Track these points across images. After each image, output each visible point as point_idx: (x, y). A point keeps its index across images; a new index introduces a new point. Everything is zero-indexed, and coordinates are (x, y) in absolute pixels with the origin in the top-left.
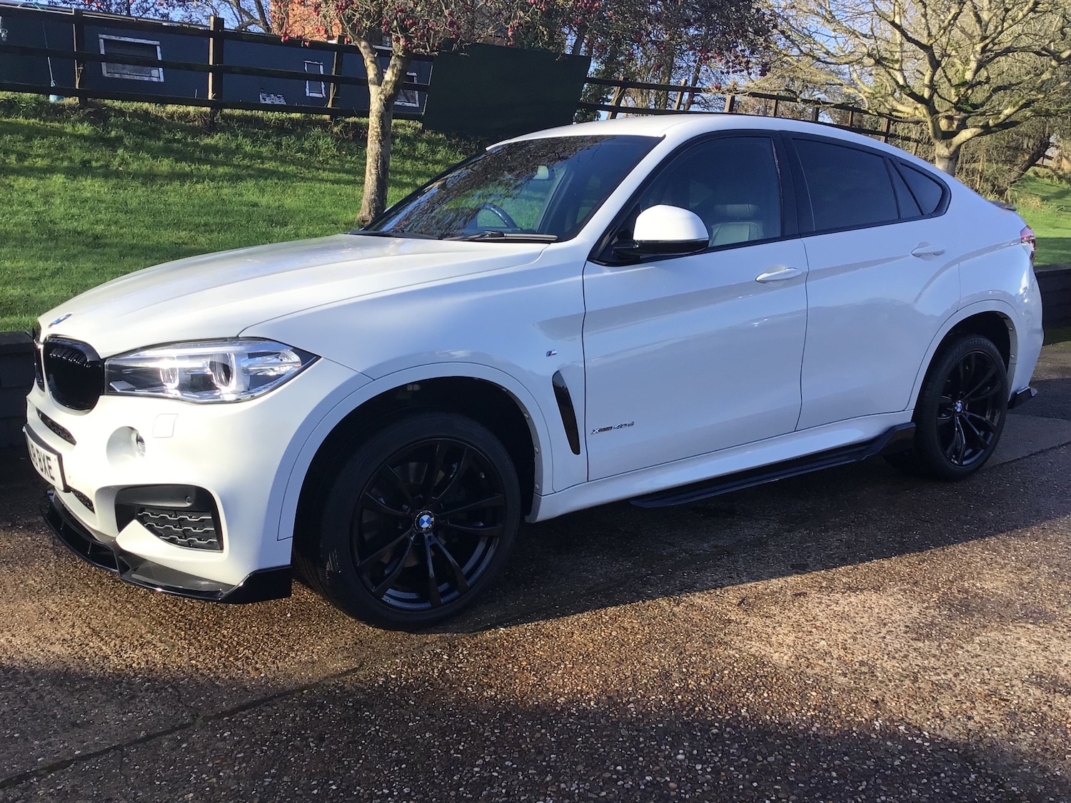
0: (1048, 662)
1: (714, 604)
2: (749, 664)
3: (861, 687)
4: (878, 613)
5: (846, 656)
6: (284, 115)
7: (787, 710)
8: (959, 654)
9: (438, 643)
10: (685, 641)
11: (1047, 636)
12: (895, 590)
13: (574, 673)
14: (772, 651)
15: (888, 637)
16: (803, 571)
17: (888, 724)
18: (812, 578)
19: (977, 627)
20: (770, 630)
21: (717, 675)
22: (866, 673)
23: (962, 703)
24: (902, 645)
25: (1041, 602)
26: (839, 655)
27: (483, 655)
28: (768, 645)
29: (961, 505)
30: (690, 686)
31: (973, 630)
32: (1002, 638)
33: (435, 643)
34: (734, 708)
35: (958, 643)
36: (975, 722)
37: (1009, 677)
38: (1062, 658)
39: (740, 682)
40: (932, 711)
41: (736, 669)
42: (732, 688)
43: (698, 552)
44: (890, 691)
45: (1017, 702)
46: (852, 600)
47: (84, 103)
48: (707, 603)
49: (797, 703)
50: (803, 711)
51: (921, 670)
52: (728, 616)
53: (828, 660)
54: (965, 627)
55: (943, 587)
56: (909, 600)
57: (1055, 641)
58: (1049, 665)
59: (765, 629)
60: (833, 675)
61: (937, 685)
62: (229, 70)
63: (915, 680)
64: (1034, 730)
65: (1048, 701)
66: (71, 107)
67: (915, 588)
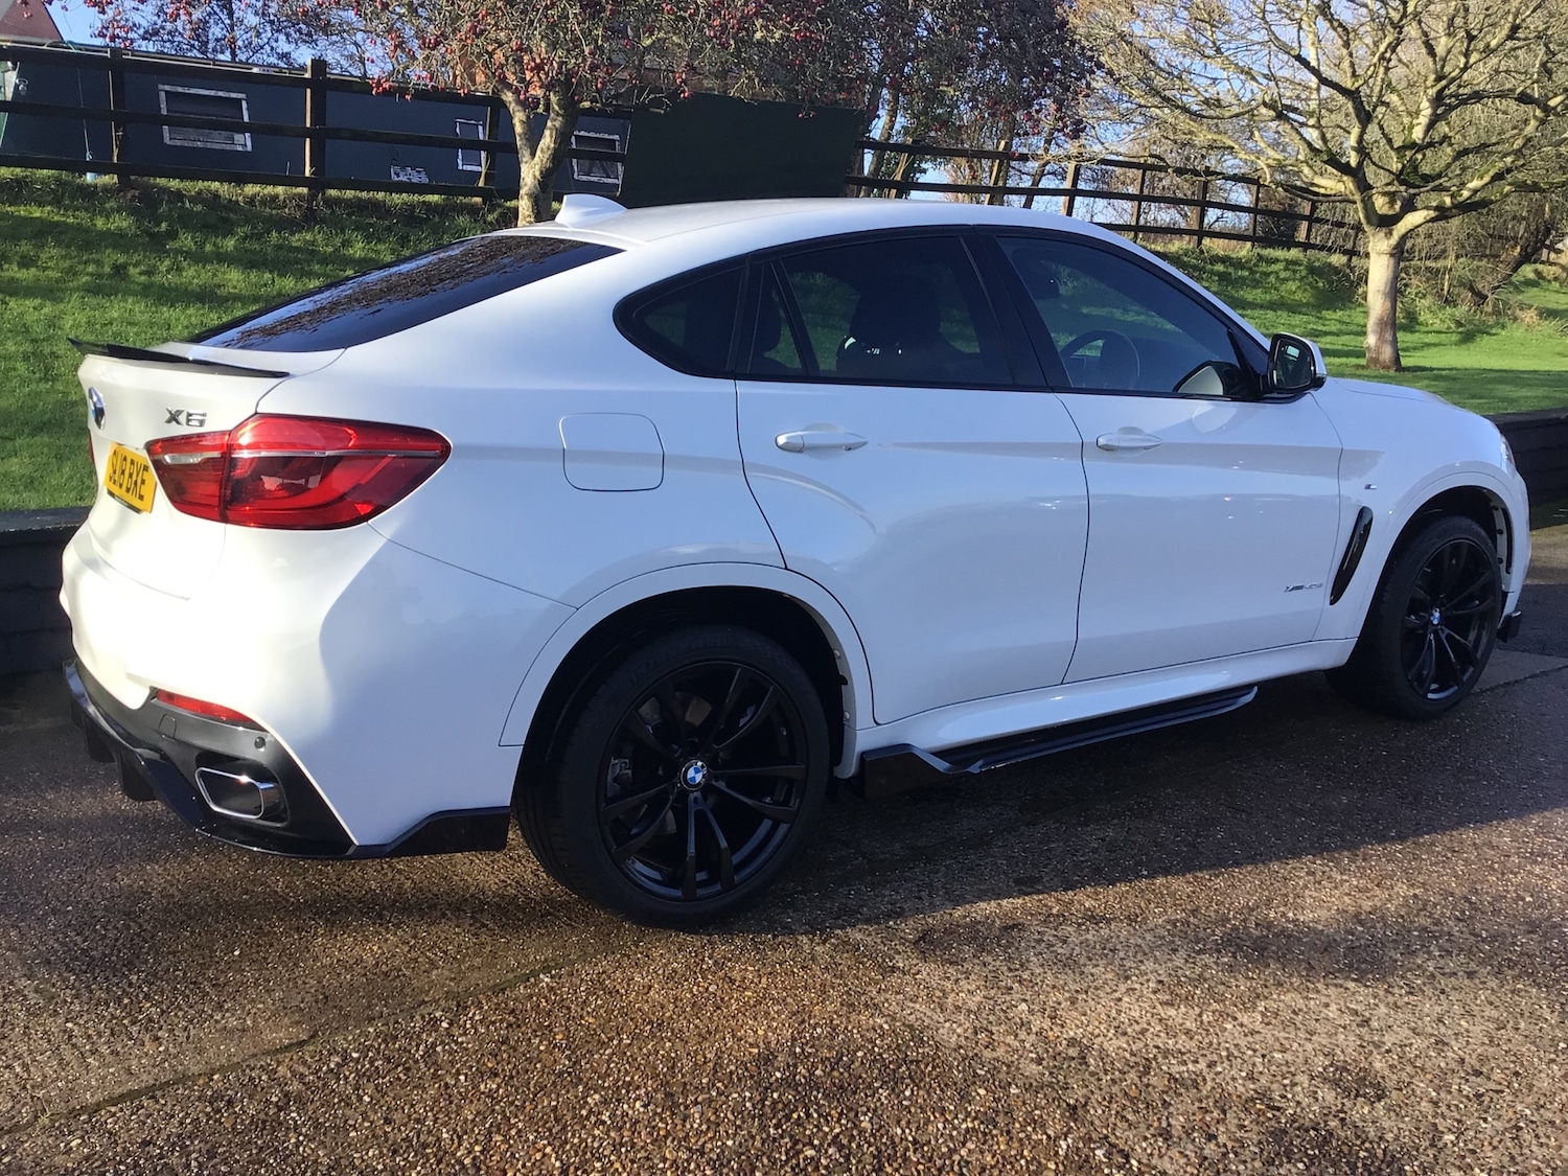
0: (1361, 1046)
1: (879, 941)
2: (900, 1042)
3: (1059, 1082)
4: (1122, 959)
5: (1051, 1029)
6: (416, 198)
7: (932, 1118)
8: (1226, 1029)
9: (442, 1003)
10: (815, 1001)
11: (1372, 1001)
12: (1160, 921)
13: (628, 1054)
14: (942, 1020)
15: (1126, 999)
16: (1029, 890)
17: (1081, 1145)
18: (1040, 901)
19: (1268, 984)
20: (948, 985)
21: (845, 1059)
22: (1074, 1059)
23: (1207, 1111)
24: (1144, 1012)
25: (1379, 945)
26: (1042, 1028)
27: (501, 1021)
28: (938, 1010)
29: (1302, 784)
30: (797, 1077)
31: (1259, 991)
32: (1301, 1003)
33: (437, 1001)
34: (852, 1115)
35: (1230, 1012)
36: (1218, 1145)
37: (1292, 1069)
38: (1385, 1039)
39: (876, 1071)
40: (1156, 1124)
41: (876, 1049)
42: (860, 1081)
43: (881, 857)
44: (1101, 1089)
45: (1292, 1112)
46: (1089, 937)
47: (125, 184)
48: (869, 939)
49: (952, 1108)
50: (956, 1121)
51: (1159, 1055)
52: (894, 961)
53: (1023, 1035)
54: (1249, 984)
55: (1235, 918)
56: (1177, 939)
57: (1383, 1009)
58: (1361, 1050)
59: (942, 983)
60: (1022, 1060)
61: (1176, 1080)
62: (335, 134)
63: (1147, 1070)
64: (1306, 1160)
65: (1342, 1111)
66: (106, 189)
67: (1192, 919)
